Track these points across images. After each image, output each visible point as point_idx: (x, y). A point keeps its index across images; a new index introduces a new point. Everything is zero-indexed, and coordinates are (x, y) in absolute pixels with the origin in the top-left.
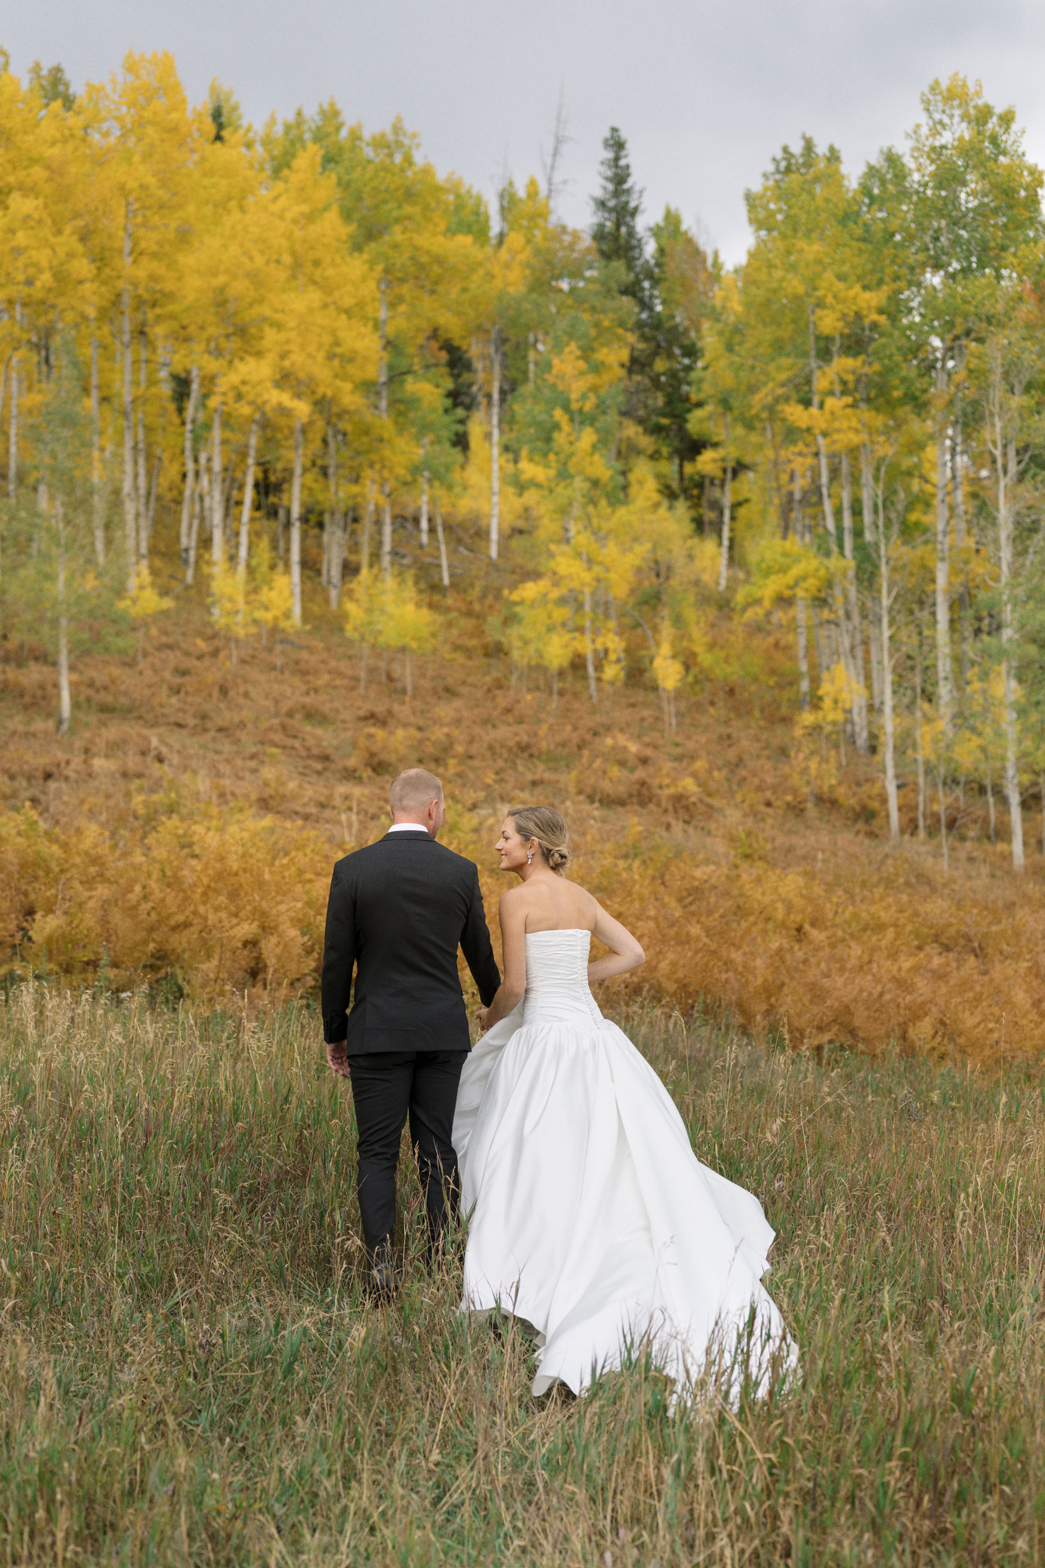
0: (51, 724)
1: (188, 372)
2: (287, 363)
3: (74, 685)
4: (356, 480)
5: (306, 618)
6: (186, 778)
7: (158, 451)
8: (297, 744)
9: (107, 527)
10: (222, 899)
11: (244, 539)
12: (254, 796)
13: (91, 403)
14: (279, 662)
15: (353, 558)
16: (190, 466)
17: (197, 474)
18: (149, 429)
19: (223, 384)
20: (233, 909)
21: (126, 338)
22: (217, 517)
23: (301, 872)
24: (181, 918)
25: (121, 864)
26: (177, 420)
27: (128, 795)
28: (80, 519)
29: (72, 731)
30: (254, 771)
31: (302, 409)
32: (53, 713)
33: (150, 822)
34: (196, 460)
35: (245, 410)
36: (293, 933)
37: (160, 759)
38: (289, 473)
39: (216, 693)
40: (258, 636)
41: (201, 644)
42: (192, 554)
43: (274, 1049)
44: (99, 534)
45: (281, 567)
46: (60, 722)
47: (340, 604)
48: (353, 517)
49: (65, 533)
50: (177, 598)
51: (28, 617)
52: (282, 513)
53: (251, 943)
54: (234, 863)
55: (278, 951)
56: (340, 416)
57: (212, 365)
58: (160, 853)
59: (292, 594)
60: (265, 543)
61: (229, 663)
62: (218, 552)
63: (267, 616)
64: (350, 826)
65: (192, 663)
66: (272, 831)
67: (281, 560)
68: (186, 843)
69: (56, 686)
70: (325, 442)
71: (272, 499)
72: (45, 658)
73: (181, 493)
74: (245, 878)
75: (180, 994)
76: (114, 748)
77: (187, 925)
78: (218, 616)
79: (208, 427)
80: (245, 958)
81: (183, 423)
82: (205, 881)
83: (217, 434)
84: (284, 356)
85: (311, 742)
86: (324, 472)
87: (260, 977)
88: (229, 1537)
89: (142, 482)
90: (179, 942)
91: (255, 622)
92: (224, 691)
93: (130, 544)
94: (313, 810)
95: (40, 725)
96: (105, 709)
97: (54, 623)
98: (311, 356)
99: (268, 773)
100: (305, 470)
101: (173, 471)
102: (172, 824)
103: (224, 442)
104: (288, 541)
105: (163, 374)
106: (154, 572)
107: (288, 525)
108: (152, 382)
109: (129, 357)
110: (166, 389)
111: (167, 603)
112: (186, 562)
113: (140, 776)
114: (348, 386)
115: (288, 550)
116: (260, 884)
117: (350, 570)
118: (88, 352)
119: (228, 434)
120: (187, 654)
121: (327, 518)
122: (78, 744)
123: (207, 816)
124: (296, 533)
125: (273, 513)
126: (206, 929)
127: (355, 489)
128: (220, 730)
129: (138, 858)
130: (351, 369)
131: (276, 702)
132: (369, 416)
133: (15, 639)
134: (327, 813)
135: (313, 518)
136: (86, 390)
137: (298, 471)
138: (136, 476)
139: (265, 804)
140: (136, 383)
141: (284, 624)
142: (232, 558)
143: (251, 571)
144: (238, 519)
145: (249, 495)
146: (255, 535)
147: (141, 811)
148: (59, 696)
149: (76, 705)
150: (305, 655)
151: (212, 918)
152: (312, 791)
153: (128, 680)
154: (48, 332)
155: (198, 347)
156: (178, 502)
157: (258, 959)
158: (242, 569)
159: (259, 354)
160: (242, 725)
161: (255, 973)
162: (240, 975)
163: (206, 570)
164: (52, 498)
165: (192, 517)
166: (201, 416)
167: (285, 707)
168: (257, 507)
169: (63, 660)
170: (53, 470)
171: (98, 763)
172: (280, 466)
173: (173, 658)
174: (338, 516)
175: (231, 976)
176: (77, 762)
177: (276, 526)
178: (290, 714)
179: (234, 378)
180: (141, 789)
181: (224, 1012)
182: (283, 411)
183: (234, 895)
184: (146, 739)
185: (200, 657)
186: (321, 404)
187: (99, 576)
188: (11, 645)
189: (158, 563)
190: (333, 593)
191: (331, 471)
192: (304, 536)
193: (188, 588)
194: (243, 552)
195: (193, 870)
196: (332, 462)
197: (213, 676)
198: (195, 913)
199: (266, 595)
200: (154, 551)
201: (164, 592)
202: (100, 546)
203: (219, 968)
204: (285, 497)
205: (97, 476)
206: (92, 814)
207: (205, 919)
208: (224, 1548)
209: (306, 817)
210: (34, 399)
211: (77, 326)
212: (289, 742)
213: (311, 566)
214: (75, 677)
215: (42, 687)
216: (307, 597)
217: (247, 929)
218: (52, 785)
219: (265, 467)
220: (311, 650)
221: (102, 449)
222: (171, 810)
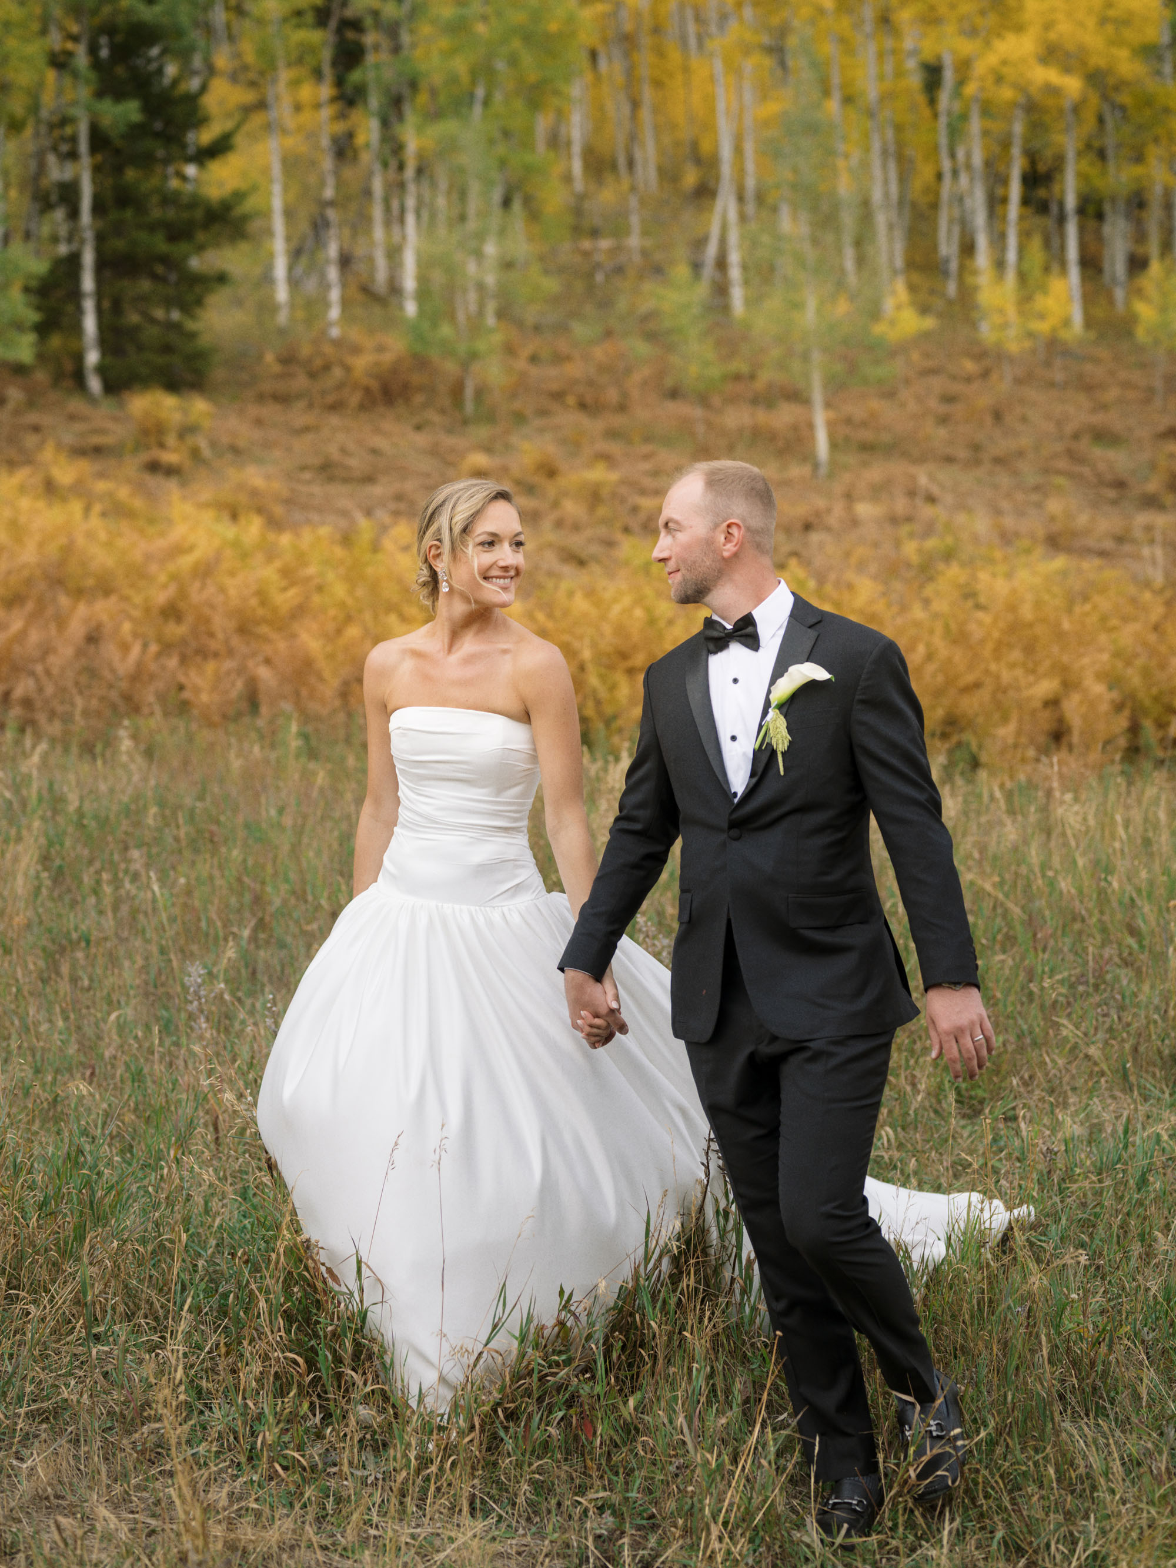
0: (806, 470)
1: (939, 58)
2: (1052, 36)
3: (831, 425)
4: (1139, 158)
5: (1089, 322)
6: (961, 518)
7: (909, 152)
8: (1086, 471)
9: (858, 243)
10: (1016, 655)
11: (1012, 241)
12: (1041, 533)
13: (833, 106)
14: (1059, 376)
15: (1140, 250)
16: (946, 165)
17: (955, 173)
18: (899, 128)
19: (980, 68)
20: (1030, 665)
21: (868, 28)
22: (980, 219)
23: (1104, 619)
24: (970, 678)
25: (899, 621)
26: (927, 112)
27: (898, 543)
28: (829, 238)
29: (831, 475)
30: (1039, 505)
31: (1072, 85)
32: (809, 457)
33: (926, 571)
34: (953, 155)
35: (1007, 94)
36: (1098, 689)
37: (931, 499)
38: (1059, 161)
39: (989, 420)
40: (1034, 351)
41: (970, 366)
42: (954, 266)
43: (1092, 822)
44: (849, 255)
45: (1055, 268)
46: (816, 466)
47: (1128, 303)
48: (1138, 202)
49: (811, 254)
50: (940, 315)
51: (776, 353)
52: (1054, 209)
53: (1053, 703)
54: (1027, 612)
55: (1084, 709)
56: (1117, 88)
57: (966, 47)
58: (941, 606)
59: (1070, 299)
60: (1036, 244)
61: (1003, 384)
62: (983, 258)
63: (1043, 327)
64: (1154, 562)
65: (957, 388)
66: (1064, 573)
67: (1056, 259)
68: (969, 594)
69: (811, 426)
70: (1101, 120)
71: (1042, 193)
72: (797, 396)
73: (937, 194)
74: (1040, 630)
75: (975, 764)
76: (878, 491)
77: (977, 685)
78: (987, 332)
79: (964, 117)
80: (1045, 720)
81: (936, 116)
82: (996, 634)
83: (975, 125)
84: (1048, 26)
85: (1102, 467)
86: (1102, 154)
87: (1064, 741)
88: (1093, 1364)
89: (894, 188)
90: (970, 705)
91: (1031, 335)
92: (998, 416)
93: (883, 259)
94: (1109, 545)
95: (797, 471)
96: (867, 448)
97: (806, 357)
98: (1081, 24)
99: (1054, 506)
100: (1079, 154)
101: (926, 172)
102: (954, 572)
103: (986, 133)
104: (1062, 236)
105: (911, 64)
106: (912, 288)
107: (1062, 219)
108: (899, 74)
109: (872, 49)
110: (915, 81)
111: (929, 323)
112: (946, 273)
113: (909, 519)
114: (1123, 53)
115: (1063, 248)
116: (1059, 635)
117: (1137, 264)
118: (828, 49)
119: (992, 125)
120: (954, 378)
121: (1107, 207)
122: (838, 488)
123: (991, 561)
124: (1072, 230)
125: (1043, 208)
126: (1001, 689)
127: (1138, 170)
128: (998, 461)
129: (918, 613)
130: (1128, 34)
131: (1059, 424)
132: (1151, 85)
133: (766, 376)
134: (1127, 548)
135: (1091, 209)
136: (826, 93)
137: (1071, 155)
138: (886, 182)
139: (1054, 542)
140: (881, 78)
141: (1065, 335)
142: (1000, 264)
143: (1022, 277)
144: (1004, 218)
145: (1015, 190)
146: (1025, 235)
147: (915, 559)
148: (812, 438)
149: (834, 445)
150: (1089, 368)
151: (1006, 676)
152: (1107, 523)
153: (888, 412)
154: (783, 31)
155: (950, 29)
156: (935, 206)
157: (1061, 720)
158: (1011, 276)
159: (1019, 28)
160: (1021, 454)
161: (1058, 735)
162: (1042, 739)
163: (970, 280)
164: (795, 218)
165: (951, 222)
166: (957, 107)
167: (1069, 429)
168: (1025, 201)
169: (818, 396)
170: (794, 187)
171: (864, 509)
172: (1048, 153)
173: (937, 384)
174: (1121, 206)
175: (1032, 741)
176: (838, 510)
177: (1050, 222)
178: (1076, 436)
179: (992, 59)
180: (911, 535)
181: (1029, 781)
182: (1053, 91)
183: (1029, 649)
184: (913, 478)
185: (969, 380)
186: (1095, 78)
187: (852, 298)
188: (759, 385)
189: (917, 278)
190: (1119, 294)
191: (1110, 153)
192: (1082, 230)
193: (950, 303)
194: (1012, 256)
195: (980, 623)
196: (1110, 141)
197: (985, 401)
198: (987, 672)
199: (1041, 302)
200: (911, 265)
201: (924, 310)
202: (849, 264)
203: (1019, 733)
204: (1056, 188)
205: (845, 187)
206: (861, 567)
207: (998, 677)
208: (1088, 1377)
209: (1102, 554)
210: (772, 108)
211: (813, 22)
212: (1078, 469)
213: (1090, 264)
214: (832, 414)
215: (795, 428)
216: (1088, 300)
217: (1046, 687)
218: (815, 537)
219: (1031, 156)
220: (1096, 361)
221: (847, 156)
222: (948, 556)
